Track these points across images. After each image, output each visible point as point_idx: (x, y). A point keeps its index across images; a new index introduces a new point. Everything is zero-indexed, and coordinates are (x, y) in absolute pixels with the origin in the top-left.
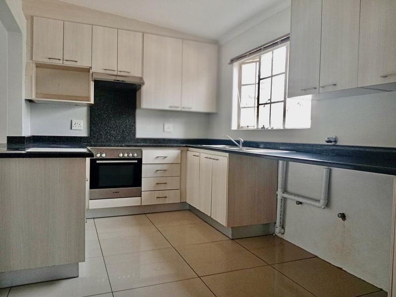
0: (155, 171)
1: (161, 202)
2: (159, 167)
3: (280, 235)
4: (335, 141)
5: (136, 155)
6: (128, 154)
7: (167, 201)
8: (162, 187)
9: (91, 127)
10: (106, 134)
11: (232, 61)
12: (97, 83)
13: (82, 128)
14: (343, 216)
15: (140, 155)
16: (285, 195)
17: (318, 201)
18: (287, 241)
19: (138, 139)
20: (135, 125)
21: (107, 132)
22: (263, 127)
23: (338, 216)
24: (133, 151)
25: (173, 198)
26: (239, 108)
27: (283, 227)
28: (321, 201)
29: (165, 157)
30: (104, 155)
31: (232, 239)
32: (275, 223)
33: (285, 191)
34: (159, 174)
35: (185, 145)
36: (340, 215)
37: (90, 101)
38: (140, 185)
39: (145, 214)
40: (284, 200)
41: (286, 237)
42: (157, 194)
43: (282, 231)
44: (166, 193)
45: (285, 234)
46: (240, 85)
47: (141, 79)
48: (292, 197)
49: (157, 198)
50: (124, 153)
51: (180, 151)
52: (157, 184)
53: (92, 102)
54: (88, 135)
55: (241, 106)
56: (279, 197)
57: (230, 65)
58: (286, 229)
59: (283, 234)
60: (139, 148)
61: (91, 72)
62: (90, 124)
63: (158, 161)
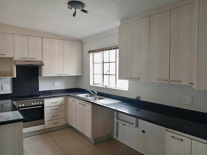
0: (51, 110)
1: (55, 125)
2: (53, 108)
3: (116, 139)
4: (139, 98)
5: (41, 103)
6: (36, 103)
7: (58, 125)
8: (55, 118)
9: (13, 88)
10: (22, 91)
11: (89, 52)
12: (17, 66)
13: (8, 89)
14: (144, 132)
15: (43, 103)
16: (118, 121)
17: (133, 124)
18: (119, 141)
19: (40, 91)
20: (38, 85)
21: (23, 90)
22: (106, 86)
23: (142, 132)
24: (39, 101)
25: (62, 123)
26: (93, 74)
27: (117, 135)
28: (134, 125)
29: (57, 102)
30: (23, 105)
31: (95, 144)
32: (114, 133)
33: (118, 118)
34: (53, 111)
35: (66, 94)
36: (142, 131)
37: (14, 76)
38: (44, 118)
39: (46, 133)
40: (117, 122)
41: (119, 139)
42: (53, 122)
43: (117, 137)
44: (58, 121)
45: (118, 138)
46: (93, 63)
47: (42, 62)
48: (121, 122)
49: (53, 124)
50: (34, 103)
51: (64, 98)
52: (53, 116)
53: (15, 76)
54: (12, 92)
55: (95, 73)
56: (115, 122)
57: (89, 54)
58: (119, 135)
59: (117, 138)
60: (42, 99)
61: (14, 60)
62: (13, 86)
63: (53, 105)
